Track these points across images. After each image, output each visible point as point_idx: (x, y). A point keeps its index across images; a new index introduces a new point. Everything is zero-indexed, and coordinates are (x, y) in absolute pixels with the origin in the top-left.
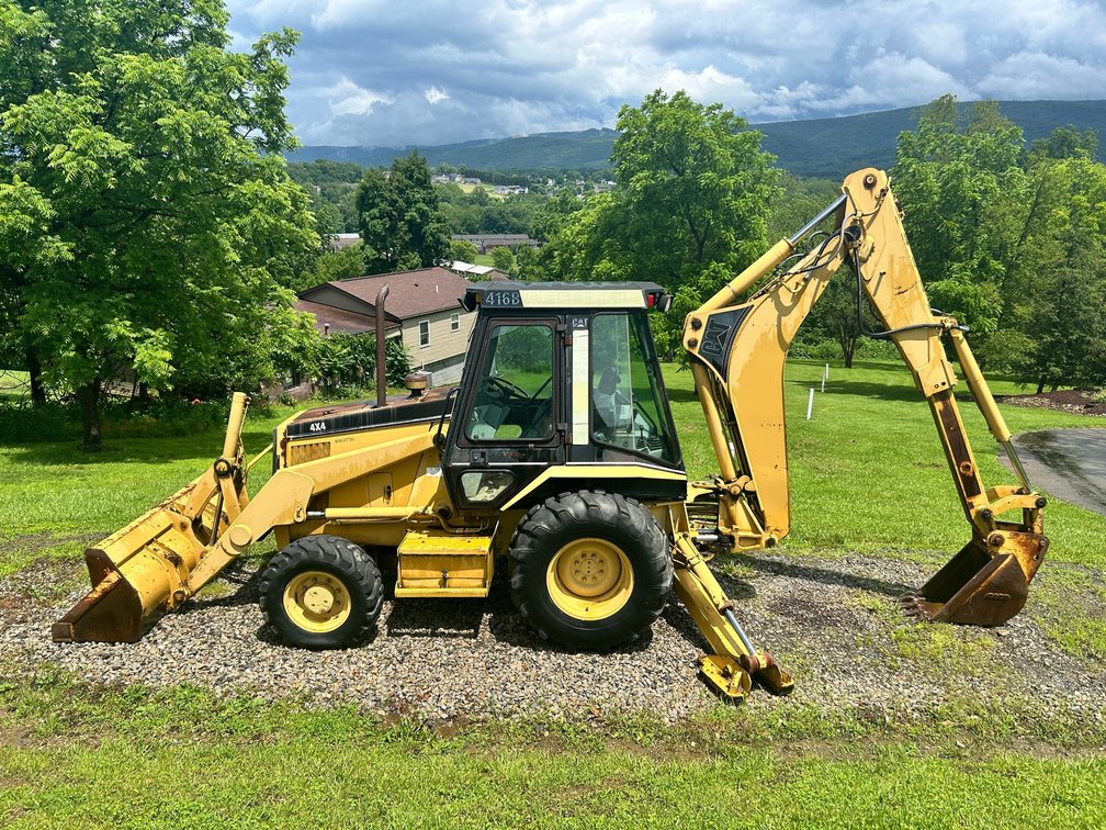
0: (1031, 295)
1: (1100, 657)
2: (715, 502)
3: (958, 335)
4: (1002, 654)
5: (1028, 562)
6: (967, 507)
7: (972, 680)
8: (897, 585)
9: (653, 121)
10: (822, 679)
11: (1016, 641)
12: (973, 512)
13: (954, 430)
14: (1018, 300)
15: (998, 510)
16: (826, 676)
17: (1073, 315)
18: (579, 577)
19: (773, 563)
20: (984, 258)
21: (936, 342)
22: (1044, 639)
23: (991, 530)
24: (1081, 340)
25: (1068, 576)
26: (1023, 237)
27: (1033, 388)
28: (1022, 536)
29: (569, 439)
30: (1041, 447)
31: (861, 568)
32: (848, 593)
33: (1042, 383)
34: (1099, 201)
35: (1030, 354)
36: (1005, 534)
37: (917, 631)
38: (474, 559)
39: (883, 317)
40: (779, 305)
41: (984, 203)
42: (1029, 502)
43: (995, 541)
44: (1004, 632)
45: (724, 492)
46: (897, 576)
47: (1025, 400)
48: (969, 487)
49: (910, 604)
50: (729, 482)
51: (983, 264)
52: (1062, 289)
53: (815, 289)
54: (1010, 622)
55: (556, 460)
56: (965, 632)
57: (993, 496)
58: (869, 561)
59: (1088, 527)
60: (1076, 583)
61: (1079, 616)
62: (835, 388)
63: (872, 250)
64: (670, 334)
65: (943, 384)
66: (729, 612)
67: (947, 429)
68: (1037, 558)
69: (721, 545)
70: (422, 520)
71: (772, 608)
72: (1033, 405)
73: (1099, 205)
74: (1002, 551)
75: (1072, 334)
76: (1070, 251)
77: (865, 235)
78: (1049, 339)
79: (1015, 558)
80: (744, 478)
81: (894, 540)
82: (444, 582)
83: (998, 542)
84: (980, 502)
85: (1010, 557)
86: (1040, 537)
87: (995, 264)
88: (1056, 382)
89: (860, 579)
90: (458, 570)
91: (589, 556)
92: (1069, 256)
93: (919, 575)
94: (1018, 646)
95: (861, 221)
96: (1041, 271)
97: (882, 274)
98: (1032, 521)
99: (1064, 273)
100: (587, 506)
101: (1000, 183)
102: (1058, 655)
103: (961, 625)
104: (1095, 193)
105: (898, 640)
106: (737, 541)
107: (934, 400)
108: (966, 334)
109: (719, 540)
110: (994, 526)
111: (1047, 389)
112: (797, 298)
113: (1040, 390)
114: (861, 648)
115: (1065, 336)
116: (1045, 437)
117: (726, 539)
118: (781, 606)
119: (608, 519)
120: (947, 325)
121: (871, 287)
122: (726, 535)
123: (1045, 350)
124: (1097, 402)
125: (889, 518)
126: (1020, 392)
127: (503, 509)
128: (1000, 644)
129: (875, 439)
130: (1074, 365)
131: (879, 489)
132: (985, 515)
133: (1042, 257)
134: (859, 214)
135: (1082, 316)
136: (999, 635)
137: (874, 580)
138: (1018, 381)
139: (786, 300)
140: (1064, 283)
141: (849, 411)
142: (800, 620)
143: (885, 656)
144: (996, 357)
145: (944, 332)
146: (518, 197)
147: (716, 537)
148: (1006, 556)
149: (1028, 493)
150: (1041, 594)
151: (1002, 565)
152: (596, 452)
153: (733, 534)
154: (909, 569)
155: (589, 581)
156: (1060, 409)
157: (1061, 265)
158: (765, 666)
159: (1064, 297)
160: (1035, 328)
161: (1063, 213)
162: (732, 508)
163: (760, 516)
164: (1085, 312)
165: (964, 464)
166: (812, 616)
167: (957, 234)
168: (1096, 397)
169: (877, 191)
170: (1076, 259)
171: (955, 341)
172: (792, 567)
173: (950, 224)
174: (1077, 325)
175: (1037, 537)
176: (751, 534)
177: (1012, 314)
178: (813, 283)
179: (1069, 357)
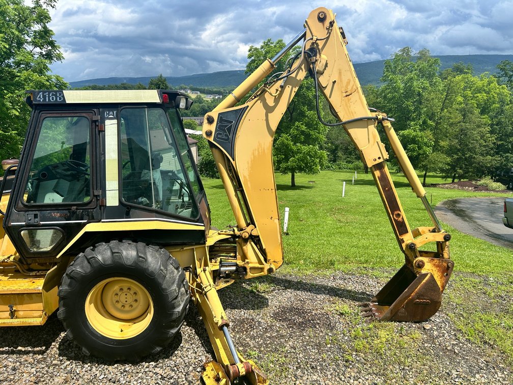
0: (447, 137)
1: (492, 343)
2: (232, 244)
3: (388, 124)
4: (426, 345)
5: (441, 278)
6: (400, 242)
7: (403, 369)
8: (363, 293)
9: (266, 54)
10: (295, 376)
11: (435, 333)
12: (404, 245)
13: (389, 190)
14: (441, 139)
15: (420, 243)
16: (299, 372)
17: (467, 145)
18: (119, 305)
19: (286, 281)
20: (425, 120)
21: (373, 129)
22: (454, 330)
23: (416, 257)
24: (471, 157)
25: (468, 282)
26: (442, 110)
27: (450, 180)
28: (436, 261)
29: (102, 201)
30: (454, 207)
31: (341, 282)
32: (329, 301)
33: (454, 178)
34: (476, 93)
35: (448, 164)
36: (425, 260)
37: (369, 329)
38: (34, 296)
39: (337, 113)
40: (266, 105)
41: (424, 94)
42: (439, 237)
43: (419, 264)
44: (428, 326)
45: (239, 237)
46: (363, 287)
47: (447, 186)
48: (401, 228)
49: (367, 309)
50: (242, 230)
51: (425, 122)
52: (461, 133)
53: (289, 93)
54: (432, 318)
55: (93, 218)
56: (402, 328)
57: (417, 234)
58: (347, 277)
59: (479, 249)
60: (474, 286)
61: (476, 311)
62: (358, 182)
63: (326, 65)
64: (277, 157)
65: (379, 158)
66: (225, 328)
67: (384, 189)
68: (447, 275)
69: (238, 274)
70: (7, 266)
71: (276, 316)
72: (450, 188)
73: (477, 95)
74: (423, 271)
75: (466, 154)
76: (464, 115)
77: (320, 54)
78: (456, 157)
79: (432, 276)
80: (251, 226)
81: (366, 262)
82: (13, 315)
83: (421, 265)
84: (408, 238)
85: (429, 275)
86: (447, 261)
87: (430, 122)
88: (460, 177)
89: (339, 290)
90: (22, 304)
91: (125, 289)
92: (464, 118)
93: (375, 287)
94: (437, 338)
95: (317, 45)
96: (451, 125)
97: (334, 82)
98: (442, 249)
99: (462, 126)
100: (113, 253)
101: (431, 85)
102: (463, 343)
103: (400, 322)
104: (474, 90)
105: (356, 337)
106: (248, 270)
107: (373, 169)
108: (393, 124)
109: (237, 270)
110: (418, 254)
111: (456, 180)
112: (277, 100)
113: (453, 181)
114: (329, 346)
115: (464, 155)
116: (455, 202)
117: (242, 270)
118: (281, 315)
119: (129, 263)
120: (379, 117)
121: (327, 92)
122: (241, 267)
123: (455, 162)
124: (480, 186)
125: (367, 248)
126: (444, 182)
127: (58, 257)
128: (425, 336)
129: (373, 205)
130: (468, 168)
131: (369, 230)
132: (411, 247)
133: (451, 118)
134: (315, 38)
135: (471, 146)
136: (425, 329)
137: (347, 291)
138: (443, 177)
139: (270, 102)
140: (462, 130)
141: (364, 192)
142: (292, 324)
143: (344, 351)
144: (432, 165)
145: (378, 123)
146: (217, 99)
147: (234, 268)
148: (426, 275)
149: (439, 231)
150: (452, 296)
151: (424, 281)
152: (124, 211)
153: (246, 266)
154: (371, 282)
155: (127, 308)
156: (463, 189)
157: (460, 122)
158: (244, 373)
159: (462, 137)
160: (450, 152)
161: (460, 99)
162: (244, 247)
163: (263, 252)
164: (472, 143)
165: (396, 213)
166: (301, 320)
167: (412, 108)
168: (479, 183)
169: (327, 23)
170: (467, 119)
171: (386, 129)
172: (298, 283)
173: (409, 103)
174: (469, 150)
175: (446, 261)
176: (258, 265)
177: (439, 145)
178: (288, 89)
179: (466, 165)
